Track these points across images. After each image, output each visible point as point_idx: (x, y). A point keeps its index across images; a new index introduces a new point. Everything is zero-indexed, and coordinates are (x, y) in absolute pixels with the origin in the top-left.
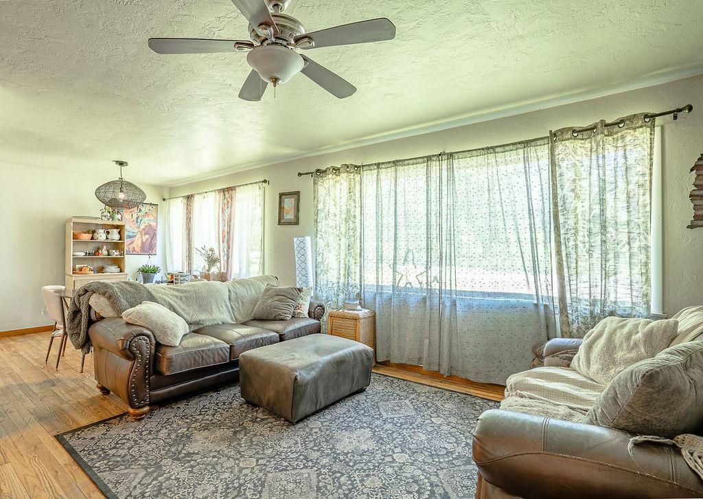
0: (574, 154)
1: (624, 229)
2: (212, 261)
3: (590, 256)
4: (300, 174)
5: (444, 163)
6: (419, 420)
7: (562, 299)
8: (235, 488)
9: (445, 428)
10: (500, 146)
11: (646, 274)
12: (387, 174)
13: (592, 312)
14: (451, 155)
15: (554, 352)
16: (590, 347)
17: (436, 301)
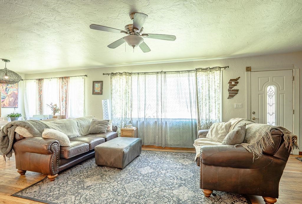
0: (202, 75)
1: (214, 99)
2: (55, 111)
3: (206, 106)
4: (104, 74)
5: (163, 75)
6: (162, 161)
7: (199, 119)
8: (116, 192)
9: (171, 162)
10: (181, 71)
11: (219, 111)
12: (141, 77)
13: (206, 123)
14: (165, 72)
15: (201, 134)
16: (212, 131)
17: (160, 122)
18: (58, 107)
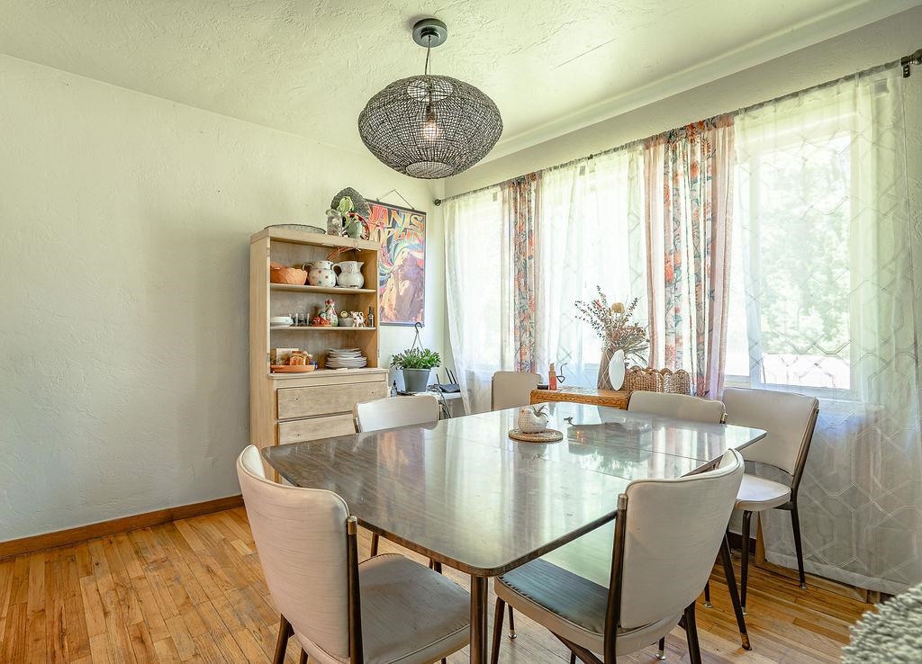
18: (639, 317)
